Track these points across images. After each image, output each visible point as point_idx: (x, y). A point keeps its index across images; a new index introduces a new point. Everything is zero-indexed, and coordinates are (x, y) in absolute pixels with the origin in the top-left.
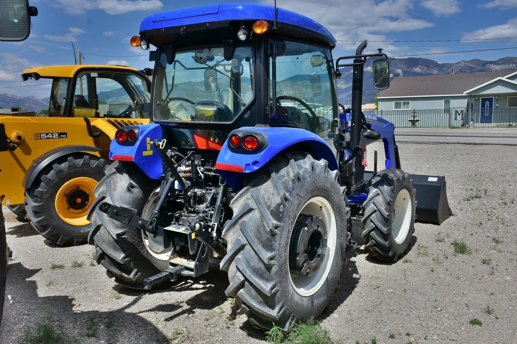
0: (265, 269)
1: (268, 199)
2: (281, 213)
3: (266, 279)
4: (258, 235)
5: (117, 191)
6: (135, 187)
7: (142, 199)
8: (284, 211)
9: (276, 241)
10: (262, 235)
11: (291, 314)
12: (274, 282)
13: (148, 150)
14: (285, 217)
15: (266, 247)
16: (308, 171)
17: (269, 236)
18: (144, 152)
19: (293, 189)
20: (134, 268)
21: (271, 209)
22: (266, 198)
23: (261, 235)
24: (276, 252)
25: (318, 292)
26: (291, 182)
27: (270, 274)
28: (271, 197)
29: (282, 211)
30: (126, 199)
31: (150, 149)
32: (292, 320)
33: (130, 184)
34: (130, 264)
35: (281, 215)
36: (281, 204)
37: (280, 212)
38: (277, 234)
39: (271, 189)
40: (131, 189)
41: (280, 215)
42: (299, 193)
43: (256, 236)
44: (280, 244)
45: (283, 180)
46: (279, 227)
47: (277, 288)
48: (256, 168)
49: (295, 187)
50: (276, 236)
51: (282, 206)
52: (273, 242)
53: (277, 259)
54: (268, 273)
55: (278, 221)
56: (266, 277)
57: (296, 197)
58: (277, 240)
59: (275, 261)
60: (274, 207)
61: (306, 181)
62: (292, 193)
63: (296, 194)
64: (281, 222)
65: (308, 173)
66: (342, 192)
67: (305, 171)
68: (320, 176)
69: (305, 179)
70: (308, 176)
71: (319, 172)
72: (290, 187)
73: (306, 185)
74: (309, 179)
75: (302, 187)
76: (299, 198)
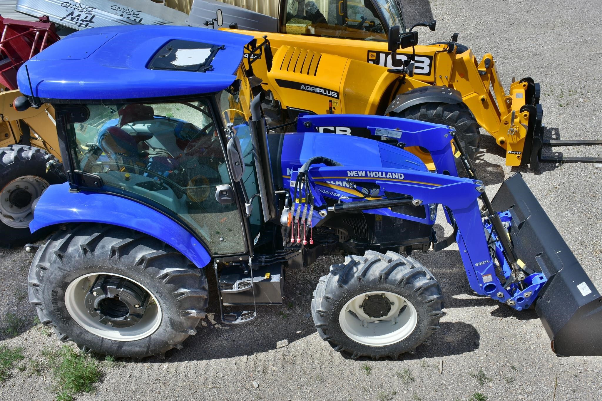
9: (39, 295)
16: (80, 251)
25: (134, 342)
26: (54, 255)
29: (42, 275)
35: (41, 278)
37: (40, 276)
47: (54, 324)
49: (57, 262)
51: (42, 272)
61: (73, 259)
62: (52, 265)
63: (57, 267)
64: (41, 284)
65: (79, 253)
66: (161, 276)
67: (75, 250)
68: (100, 258)
69: (72, 257)
70: (77, 255)
71: (100, 255)
72: (52, 260)
73: (73, 263)
74: (79, 258)
75: (66, 263)
76: (62, 271)
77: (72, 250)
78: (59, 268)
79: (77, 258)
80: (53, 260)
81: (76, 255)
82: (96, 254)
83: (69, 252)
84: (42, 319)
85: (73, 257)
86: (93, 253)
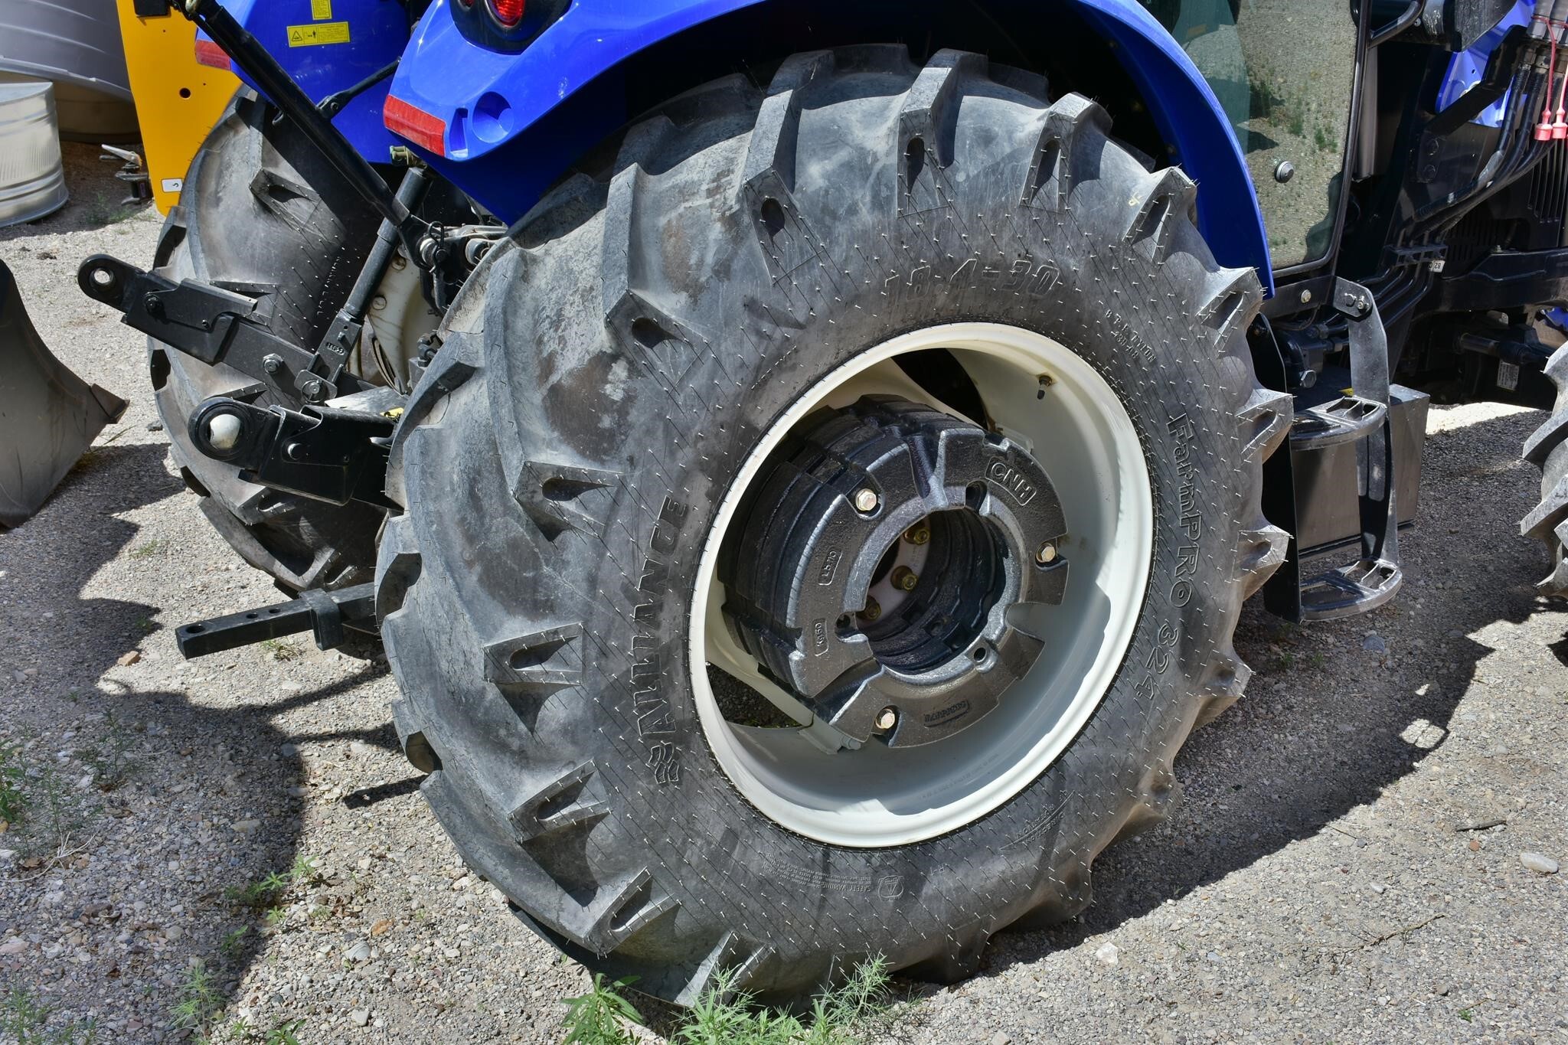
0: (502, 701)
1: (551, 323)
2: (606, 411)
3: (513, 753)
4: (472, 516)
5: (221, 208)
6: (296, 196)
7: (339, 252)
8: (629, 398)
9: (565, 563)
10: (487, 520)
11: (719, 936)
12: (565, 773)
13: (316, 16)
14: (635, 434)
15: (507, 590)
16: (878, 166)
17: (519, 530)
18: (291, 30)
19: (723, 270)
20: (318, 547)
21: (554, 379)
22: (548, 312)
23: (482, 517)
24: (566, 619)
25: (977, 828)
26: (716, 231)
27: (532, 730)
28: (569, 312)
29: (617, 395)
30: (252, 246)
31: (329, 15)
32: (729, 962)
33: (263, 179)
34: (296, 530)
35: (606, 422)
36: (615, 357)
37: (606, 404)
38: (569, 527)
39: (586, 264)
40: (272, 202)
41: (600, 419)
42: (770, 299)
43: (463, 519)
44: (593, 582)
45: (673, 215)
46: (592, 486)
47: (589, 805)
48: (496, 134)
49: (737, 265)
50: (566, 535)
51: (620, 370)
52: (546, 570)
53: (576, 657)
54: (522, 727)
55: (582, 454)
56: (515, 744)
57: (745, 320)
58: (569, 556)
59: (562, 671)
60: (570, 373)
61: (841, 229)
62: (705, 299)
63: (739, 305)
64: (603, 463)
65: (872, 179)
66: (1213, 304)
67: (848, 166)
68: (982, 200)
69: (835, 216)
70: (868, 199)
71: (982, 179)
72: (701, 262)
73: (838, 254)
74: (878, 215)
75: (797, 262)
76: (766, 327)
77: (827, 176)
78: (751, 306)
79: (866, 217)
80: (710, 259)
81: (858, 196)
82: (961, 177)
83: (811, 189)
84: (509, 791)
85: (841, 211)
86: (948, 172)
